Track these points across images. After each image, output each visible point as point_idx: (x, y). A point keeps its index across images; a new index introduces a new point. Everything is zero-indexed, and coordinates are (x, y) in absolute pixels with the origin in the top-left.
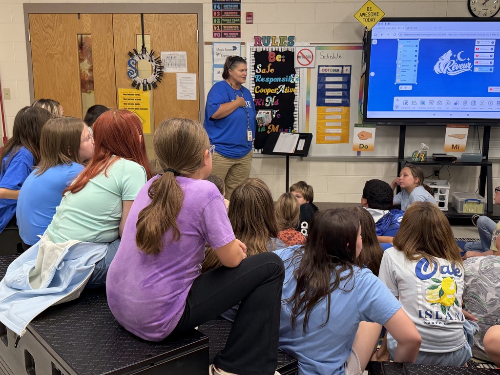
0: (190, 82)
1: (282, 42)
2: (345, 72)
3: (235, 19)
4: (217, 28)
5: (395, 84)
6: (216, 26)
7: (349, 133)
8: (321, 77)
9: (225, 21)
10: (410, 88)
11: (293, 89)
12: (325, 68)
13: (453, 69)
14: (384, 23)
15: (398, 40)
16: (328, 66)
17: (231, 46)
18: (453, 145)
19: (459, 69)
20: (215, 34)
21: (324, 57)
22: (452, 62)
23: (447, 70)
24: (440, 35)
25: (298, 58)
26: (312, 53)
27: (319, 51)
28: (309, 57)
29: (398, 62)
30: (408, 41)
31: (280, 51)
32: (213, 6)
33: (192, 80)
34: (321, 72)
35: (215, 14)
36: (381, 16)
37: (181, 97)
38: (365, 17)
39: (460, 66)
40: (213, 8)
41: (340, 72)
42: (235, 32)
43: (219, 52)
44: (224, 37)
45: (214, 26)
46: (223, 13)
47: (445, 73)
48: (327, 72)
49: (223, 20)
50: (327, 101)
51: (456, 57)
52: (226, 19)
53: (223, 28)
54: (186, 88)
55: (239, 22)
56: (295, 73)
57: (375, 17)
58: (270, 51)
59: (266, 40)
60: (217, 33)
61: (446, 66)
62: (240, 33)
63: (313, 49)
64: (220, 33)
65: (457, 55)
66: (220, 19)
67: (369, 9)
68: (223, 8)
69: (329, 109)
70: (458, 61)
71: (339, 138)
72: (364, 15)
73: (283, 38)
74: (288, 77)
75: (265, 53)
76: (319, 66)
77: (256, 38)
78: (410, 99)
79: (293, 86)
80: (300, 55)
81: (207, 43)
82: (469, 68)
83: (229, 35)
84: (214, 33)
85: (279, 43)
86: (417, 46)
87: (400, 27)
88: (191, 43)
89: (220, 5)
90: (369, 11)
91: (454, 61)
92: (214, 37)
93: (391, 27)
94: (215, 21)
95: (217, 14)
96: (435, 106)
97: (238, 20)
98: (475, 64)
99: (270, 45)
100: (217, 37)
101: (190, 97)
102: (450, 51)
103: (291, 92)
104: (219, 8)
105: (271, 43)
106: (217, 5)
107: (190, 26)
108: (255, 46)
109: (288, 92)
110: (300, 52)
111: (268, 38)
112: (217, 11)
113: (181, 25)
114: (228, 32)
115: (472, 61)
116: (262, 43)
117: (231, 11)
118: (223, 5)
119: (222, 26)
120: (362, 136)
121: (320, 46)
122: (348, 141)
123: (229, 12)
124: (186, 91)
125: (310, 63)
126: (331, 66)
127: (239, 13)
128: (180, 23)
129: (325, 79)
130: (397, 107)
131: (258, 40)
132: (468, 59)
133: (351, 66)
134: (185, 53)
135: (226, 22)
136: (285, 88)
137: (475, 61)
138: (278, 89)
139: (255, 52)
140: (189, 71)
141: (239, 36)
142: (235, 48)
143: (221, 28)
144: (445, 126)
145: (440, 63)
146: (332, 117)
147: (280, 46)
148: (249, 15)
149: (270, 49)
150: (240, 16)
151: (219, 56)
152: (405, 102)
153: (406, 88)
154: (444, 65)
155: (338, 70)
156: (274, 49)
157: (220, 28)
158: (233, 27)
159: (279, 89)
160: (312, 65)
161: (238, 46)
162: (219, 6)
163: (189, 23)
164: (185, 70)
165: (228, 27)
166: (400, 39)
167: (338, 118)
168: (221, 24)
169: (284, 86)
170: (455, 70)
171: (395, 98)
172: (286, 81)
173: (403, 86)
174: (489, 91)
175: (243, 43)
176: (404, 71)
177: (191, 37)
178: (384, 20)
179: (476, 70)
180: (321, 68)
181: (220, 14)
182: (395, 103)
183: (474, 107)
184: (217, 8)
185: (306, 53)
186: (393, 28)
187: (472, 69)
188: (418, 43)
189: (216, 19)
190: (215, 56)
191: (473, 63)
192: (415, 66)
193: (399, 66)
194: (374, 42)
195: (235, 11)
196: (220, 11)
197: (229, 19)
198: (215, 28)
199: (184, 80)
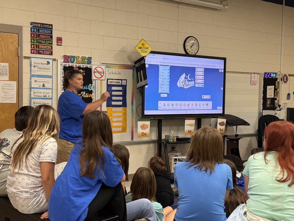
0: (11, 88)
1: (83, 61)
2: (123, 84)
3: (49, 41)
4: (34, 46)
5: (159, 93)
6: (34, 45)
7: (126, 125)
8: (109, 86)
9: (40, 41)
10: (166, 95)
11: (91, 94)
12: (111, 80)
13: (186, 85)
14: (151, 54)
15: (159, 65)
16: (113, 79)
17: (45, 61)
18: (189, 130)
19: (189, 85)
20: (33, 51)
21: (110, 73)
22: (185, 80)
23: (183, 85)
24: (179, 64)
25: (94, 73)
26: (103, 71)
27: (107, 69)
28: (101, 72)
29: (160, 79)
30: (164, 66)
31: (82, 67)
32: (31, 30)
33: (13, 87)
34: (109, 83)
35: (33, 35)
36: (150, 50)
37: (3, 100)
38: (142, 50)
39: (189, 83)
40: (31, 31)
41: (120, 84)
42: (48, 51)
43: (36, 65)
44: (40, 53)
45: (31, 44)
46: (39, 35)
47: (182, 87)
48: (113, 84)
49: (39, 40)
50: (113, 103)
51: (187, 77)
52: (41, 40)
53: (39, 47)
54: (7, 93)
55: (52, 44)
56: (92, 83)
57: (147, 50)
58: (75, 66)
59: (72, 59)
60: (34, 50)
61: (183, 82)
62: (52, 52)
63: (103, 67)
64: (37, 50)
65: (187, 76)
66: (37, 40)
67: (143, 44)
68: (39, 32)
69: (114, 109)
70: (188, 79)
71: (120, 129)
72: (141, 48)
73: (83, 58)
74: (88, 86)
75: (71, 68)
76: (108, 79)
77: (65, 56)
78: (166, 102)
79: (91, 92)
80: (95, 71)
81: (25, 58)
82: (193, 84)
83: (44, 52)
84: (31, 50)
85: (81, 61)
86: (168, 70)
87: (160, 57)
88: (12, 57)
89: (37, 29)
90: (144, 46)
91: (186, 80)
92: (31, 53)
93: (156, 57)
94: (33, 41)
95: (34, 35)
96: (179, 107)
97: (51, 42)
98: (196, 82)
99: (75, 62)
100: (34, 53)
101: (11, 101)
102: (184, 74)
103: (90, 97)
104: (36, 31)
105: (75, 61)
106: (34, 29)
107: (12, 43)
108: (64, 62)
109: (88, 97)
110: (95, 69)
111: (74, 57)
112: (34, 34)
113: (4, 41)
114: (43, 51)
115: (194, 80)
116: (69, 60)
117: (45, 35)
118: (39, 29)
119: (39, 45)
120: (143, 127)
121: (108, 65)
122: (126, 131)
123: (43, 35)
124: (7, 96)
125: (102, 76)
126: (115, 79)
127: (51, 37)
128: (3, 40)
129: (111, 88)
130: (160, 107)
131: (66, 58)
132: (193, 79)
133: (126, 80)
134: (7, 64)
135: (41, 43)
136: (85, 94)
137: (196, 80)
138: (80, 95)
139: (64, 66)
140: (11, 79)
141: (51, 54)
142: (48, 63)
143: (38, 46)
144: (184, 119)
145: (180, 81)
146: (116, 114)
147: (82, 64)
148: (59, 40)
149: (75, 65)
150: (52, 39)
151: (36, 68)
152: (164, 104)
153: (164, 95)
154: (182, 82)
155: (119, 82)
156: (78, 65)
157: (36, 47)
158: (47, 47)
159: (82, 95)
160: (103, 78)
161: (51, 61)
162: (35, 29)
163: (11, 40)
164: (7, 78)
165: (42, 46)
166: (160, 65)
167: (120, 115)
168: (38, 44)
169: (84, 93)
170: (187, 85)
171: (159, 102)
172: (86, 89)
173: (163, 95)
174: (203, 98)
175: (54, 60)
176: (163, 85)
177: (12, 51)
178: (152, 52)
179: (197, 85)
180: (109, 80)
181: (37, 36)
182: (159, 105)
183: (196, 107)
184: (34, 31)
185: (99, 70)
186: (156, 58)
187: (195, 85)
188: (169, 68)
189: (34, 39)
190: (32, 68)
191: (195, 82)
192: (168, 82)
193: (160, 82)
194: (147, 66)
195: (49, 35)
196: (36, 34)
197: (44, 40)
198: (33, 46)
199: (5, 87)
